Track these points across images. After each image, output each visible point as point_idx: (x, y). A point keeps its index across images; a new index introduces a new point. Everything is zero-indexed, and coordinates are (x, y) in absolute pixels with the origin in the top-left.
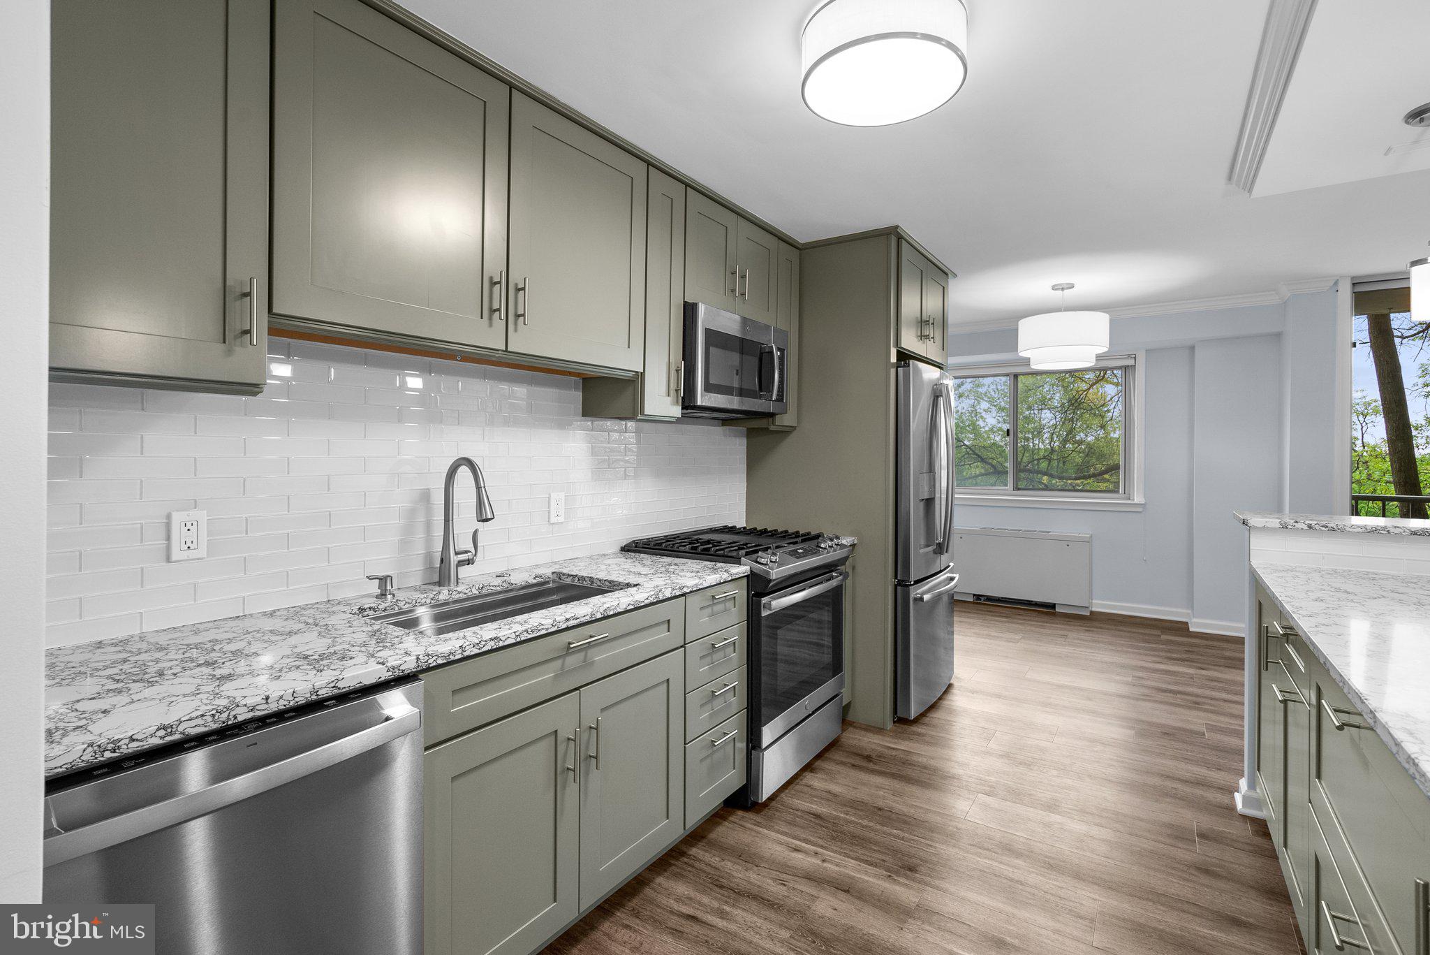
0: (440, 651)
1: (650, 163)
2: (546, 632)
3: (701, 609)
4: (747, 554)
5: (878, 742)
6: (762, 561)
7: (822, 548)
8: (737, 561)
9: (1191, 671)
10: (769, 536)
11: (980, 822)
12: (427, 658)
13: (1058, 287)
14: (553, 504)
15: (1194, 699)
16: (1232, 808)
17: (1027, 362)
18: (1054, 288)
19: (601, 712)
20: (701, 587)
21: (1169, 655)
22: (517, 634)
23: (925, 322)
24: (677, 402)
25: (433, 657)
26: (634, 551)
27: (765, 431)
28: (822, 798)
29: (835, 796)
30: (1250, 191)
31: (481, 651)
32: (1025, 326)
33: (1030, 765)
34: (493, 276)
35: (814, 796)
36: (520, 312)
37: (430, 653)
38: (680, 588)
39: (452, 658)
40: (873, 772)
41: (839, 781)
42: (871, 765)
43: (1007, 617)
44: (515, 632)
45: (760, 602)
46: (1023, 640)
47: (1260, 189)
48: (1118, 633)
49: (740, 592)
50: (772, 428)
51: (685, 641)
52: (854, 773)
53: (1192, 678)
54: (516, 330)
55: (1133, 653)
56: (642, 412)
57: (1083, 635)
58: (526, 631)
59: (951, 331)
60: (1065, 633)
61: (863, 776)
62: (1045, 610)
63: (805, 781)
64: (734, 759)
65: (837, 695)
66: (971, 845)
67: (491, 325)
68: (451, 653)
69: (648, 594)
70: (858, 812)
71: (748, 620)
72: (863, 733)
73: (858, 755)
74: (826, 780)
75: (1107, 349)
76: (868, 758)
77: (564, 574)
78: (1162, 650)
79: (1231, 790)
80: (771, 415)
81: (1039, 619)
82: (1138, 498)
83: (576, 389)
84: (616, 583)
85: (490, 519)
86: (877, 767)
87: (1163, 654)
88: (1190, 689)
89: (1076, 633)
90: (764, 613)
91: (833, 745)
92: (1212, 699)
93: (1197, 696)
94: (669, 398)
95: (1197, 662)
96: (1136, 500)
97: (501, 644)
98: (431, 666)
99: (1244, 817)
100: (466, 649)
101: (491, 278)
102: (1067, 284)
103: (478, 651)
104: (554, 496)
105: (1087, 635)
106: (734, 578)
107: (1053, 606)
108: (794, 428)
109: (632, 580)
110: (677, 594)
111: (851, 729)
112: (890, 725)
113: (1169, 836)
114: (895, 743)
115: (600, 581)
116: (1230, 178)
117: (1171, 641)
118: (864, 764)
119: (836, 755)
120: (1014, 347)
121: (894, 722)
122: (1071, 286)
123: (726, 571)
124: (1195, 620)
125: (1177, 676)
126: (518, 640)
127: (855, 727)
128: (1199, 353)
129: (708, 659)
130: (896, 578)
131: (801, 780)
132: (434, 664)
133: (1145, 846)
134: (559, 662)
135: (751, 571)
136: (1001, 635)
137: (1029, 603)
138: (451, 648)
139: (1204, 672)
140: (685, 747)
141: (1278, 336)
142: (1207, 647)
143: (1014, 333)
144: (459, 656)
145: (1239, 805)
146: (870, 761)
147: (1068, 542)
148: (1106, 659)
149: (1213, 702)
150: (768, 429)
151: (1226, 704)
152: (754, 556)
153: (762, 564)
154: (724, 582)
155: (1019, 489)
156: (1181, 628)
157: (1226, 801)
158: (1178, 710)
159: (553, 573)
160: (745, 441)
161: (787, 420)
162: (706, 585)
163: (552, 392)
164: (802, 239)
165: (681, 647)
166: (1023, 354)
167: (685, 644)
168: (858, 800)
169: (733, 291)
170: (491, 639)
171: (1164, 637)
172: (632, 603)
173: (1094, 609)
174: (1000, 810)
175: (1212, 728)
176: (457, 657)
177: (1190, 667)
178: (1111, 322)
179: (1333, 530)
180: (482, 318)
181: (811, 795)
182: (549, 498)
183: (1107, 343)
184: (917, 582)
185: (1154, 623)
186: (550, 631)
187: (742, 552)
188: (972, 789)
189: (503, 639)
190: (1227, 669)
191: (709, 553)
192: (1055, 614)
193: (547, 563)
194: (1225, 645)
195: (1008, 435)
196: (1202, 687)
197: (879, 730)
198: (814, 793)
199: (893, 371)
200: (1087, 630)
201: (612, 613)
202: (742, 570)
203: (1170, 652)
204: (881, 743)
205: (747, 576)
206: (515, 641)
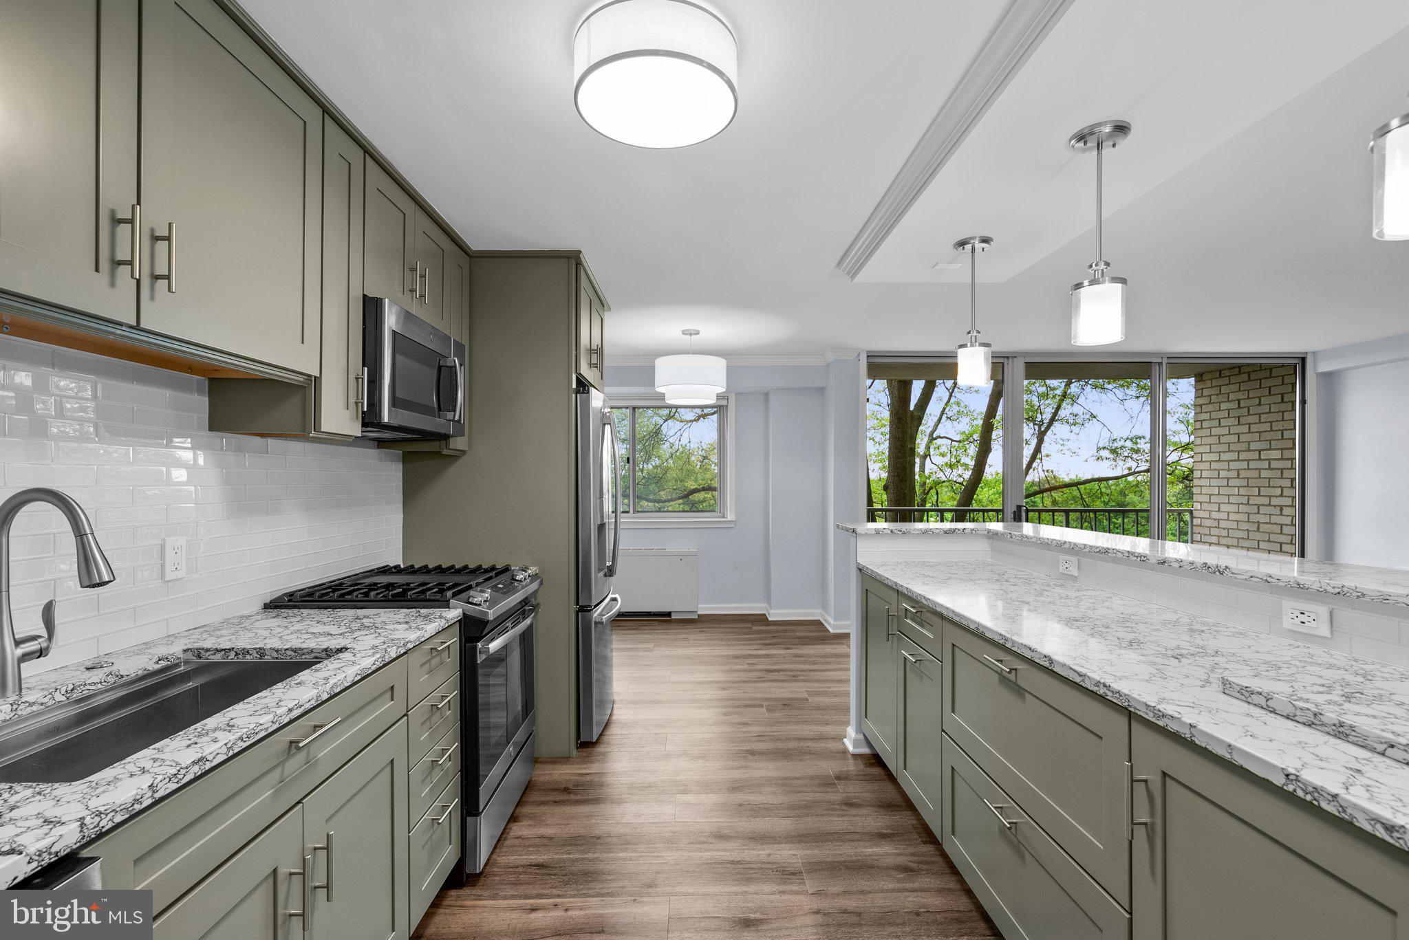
0: (118, 802)
1: (327, 111)
2: (266, 733)
3: (422, 665)
4: (454, 595)
5: (570, 772)
6: (475, 601)
7: (517, 581)
8: (446, 605)
9: (782, 652)
10: (453, 572)
11: (688, 820)
12: (97, 819)
13: (688, 332)
14: (169, 553)
15: (793, 673)
16: (845, 751)
17: (662, 397)
18: (684, 333)
19: (326, 823)
20: (423, 640)
21: (763, 642)
22: (229, 746)
23: (593, 350)
24: (357, 418)
25: (107, 815)
26: (287, 607)
27: (438, 454)
28: (538, 846)
29: (551, 838)
30: (853, 277)
31: (180, 785)
32: (660, 363)
33: (705, 757)
34: (115, 208)
35: (530, 846)
36: (161, 270)
37: (102, 809)
38: (405, 645)
39: (137, 807)
40: (577, 802)
41: (549, 822)
42: (572, 797)
43: (636, 629)
44: (226, 744)
45: (476, 646)
46: (656, 648)
47: (862, 277)
48: (722, 630)
49: (453, 640)
50: (445, 452)
51: (407, 709)
52: (558, 810)
53: (784, 657)
54: (152, 298)
55: (724, 645)
56: (317, 427)
57: (702, 636)
58: (241, 739)
59: (607, 362)
60: (686, 636)
61: (569, 810)
62: (662, 619)
63: (512, 834)
64: (450, 833)
65: (531, 734)
66: (690, 843)
67: (113, 284)
68: (137, 801)
69: (375, 658)
70: (579, 848)
71: (461, 671)
72: (551, 766)
73: (555, 790)
74: (535, 825)
75: (724, 390)
76: (566, 790)
77: (208, 650)
78: (758, 639)
79: (840, 738)
80: (445, 437)
81: (663, 627)
82: (730, 516)
83: (200, 392)
84: (305, 651)
85: (107, 583)
86: (579, 797)
87: (759, 642)
88: (786, 666)
89: (694, 635)
90: (480, 659)
91: (529, 787)
92: (802, 671)
93: (792, 671)
94: (348, 412)
95: (782, 644)
96: (729, 519)
97: (208, 766)
98: (104, 830)
99: (854, 756)
100: (158, 788)
101: (113, 212)
102: (695, 330)
103: (175, 786)
104: (170, 542)
105: (702, 635)
106: (450, 623)
107: (669, 614)
108: (464, 452)
109: (333, 644)
110: (402, 652)
111: (538, 766)
112: (574, 753)
113: (819, 785)
114: (585, 768)
115: (277, 651)
116: (839, 264)
117: (760, 630)
118: (565, 797)
119: (534, 797)
120: (651, 382)
121: (577, 748)
122: (698, 333)
123: (441, 617)
124: (772, 611)
125: (774, 657)
126: (231, 753)
127: (541, 763)
128: (772, 398)
129: (427, 725)
130: (577, 604)
131: (508, 833)
132: (110, 825)
133: (809, 798)
134: (278, 771)
135: (464, 614)
136: (636, 646)
137: (649, 614)
138: (134, 792)
139: (789, 651)
140: (409, 836)
141: (822, 390)
142: (784, 631)
143: (651, 369)
144: (149, 801)
145: (850, 748)
146: (570, 793)
147: (681, 556)
148: (723, 654)
149: (803, 673)
150: (439, 453)
151: (812, 673)
152: (463, 596)
153: (476, 604)
154: (442, 630)
155: (638, 512)
156: (761, 619)
157: (841, 747)
158: (785, 684)
159: (185, 651)
160: (400, 466)
161: (459, 443)
162: (427, 636)
163: (167, 394)
164: (475, 245)
165: (405, 715)
166: (658, 390)
167: (407, 712)
168: (574, 835)
169: (413, 291)
170: (194, 763)
171: (754, 628)
172: (359, 672)
173: (699, 613)
174: (699, 805)
175: (812, 694)
176: (145, 804)
177: (780, 648)
178: (728, 368)
179: (904, 533)
180: (97, 270)
181: (524, 846)
182: (163, 546)
183: (725, 386)
184: (596, 606)
185: (744, 618)
186: (269, 731)
187: (449, 593)
188: (670, 792)
189: (210, 758)
190: (802, 646)
191: (406, 598)
192: (670, 621)
193: (163, 638)
194: (794, 628)
195: (628, 462)
196: (793, 663)
197: (566, 759)
198: (528, 843)
199: (574, 395)
200: (701, 631)
201: (339, 690)
202: (454, 614)
203: (764, 640)
204: (573, 772)
205: (460, 621)
206: (227, 757)
